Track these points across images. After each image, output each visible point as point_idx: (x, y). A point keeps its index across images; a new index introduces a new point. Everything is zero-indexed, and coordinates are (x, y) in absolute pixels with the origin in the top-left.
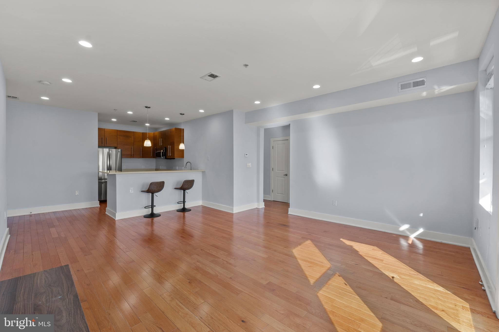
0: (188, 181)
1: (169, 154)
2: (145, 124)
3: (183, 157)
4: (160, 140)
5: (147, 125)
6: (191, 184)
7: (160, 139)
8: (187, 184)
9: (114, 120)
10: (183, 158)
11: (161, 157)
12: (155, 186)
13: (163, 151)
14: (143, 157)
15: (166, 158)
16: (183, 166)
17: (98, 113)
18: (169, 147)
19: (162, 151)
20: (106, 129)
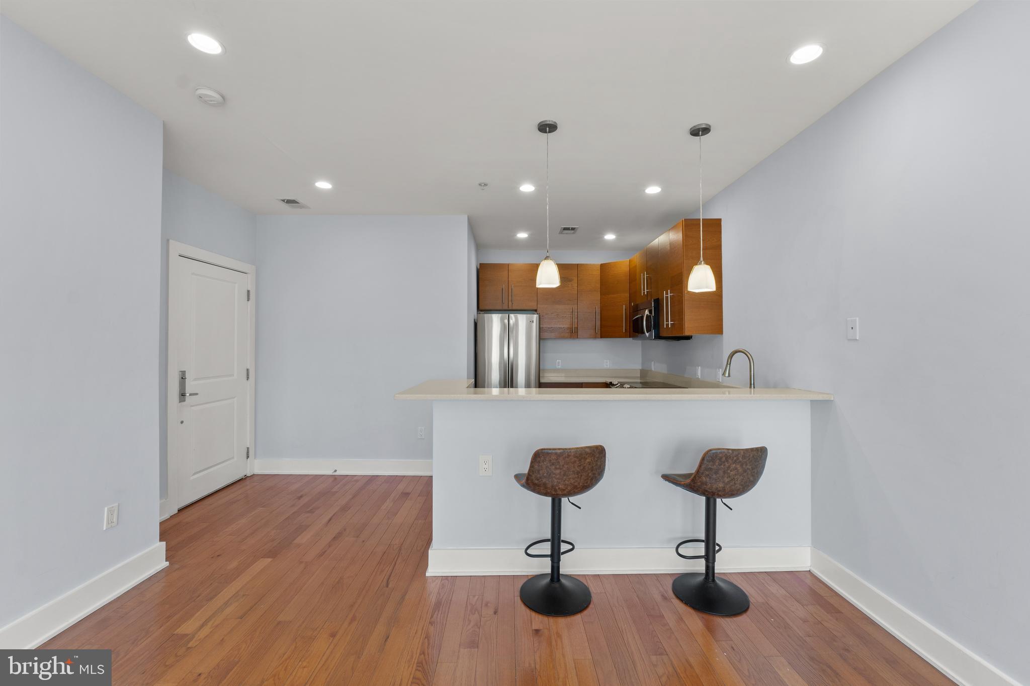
0: (727, 457)
1: (667, 322)
2: (604, 235)
3: (718, 329)
4: (644, 278)
5: (610, 237)
6: (745, 471)
7: (644, 275)
8: (721, 472)
9: (522, 235)
10: (720, 335)
11: (644, 333)
12: (556, 468)
13: (650, 312)
14: (601, 337)
15: (658, 337)
16: (720, 368)
17: (468, 217)
18: (667, 295)
19: (647, 312)
20: (512, 264)
